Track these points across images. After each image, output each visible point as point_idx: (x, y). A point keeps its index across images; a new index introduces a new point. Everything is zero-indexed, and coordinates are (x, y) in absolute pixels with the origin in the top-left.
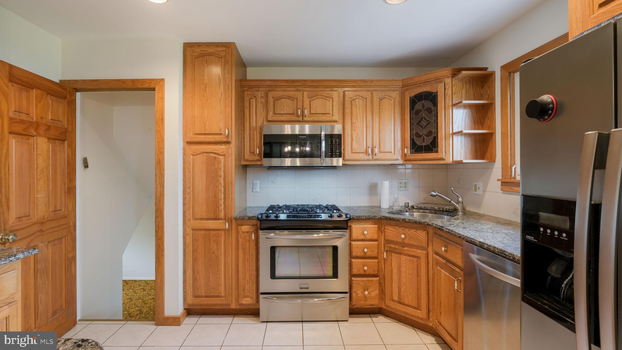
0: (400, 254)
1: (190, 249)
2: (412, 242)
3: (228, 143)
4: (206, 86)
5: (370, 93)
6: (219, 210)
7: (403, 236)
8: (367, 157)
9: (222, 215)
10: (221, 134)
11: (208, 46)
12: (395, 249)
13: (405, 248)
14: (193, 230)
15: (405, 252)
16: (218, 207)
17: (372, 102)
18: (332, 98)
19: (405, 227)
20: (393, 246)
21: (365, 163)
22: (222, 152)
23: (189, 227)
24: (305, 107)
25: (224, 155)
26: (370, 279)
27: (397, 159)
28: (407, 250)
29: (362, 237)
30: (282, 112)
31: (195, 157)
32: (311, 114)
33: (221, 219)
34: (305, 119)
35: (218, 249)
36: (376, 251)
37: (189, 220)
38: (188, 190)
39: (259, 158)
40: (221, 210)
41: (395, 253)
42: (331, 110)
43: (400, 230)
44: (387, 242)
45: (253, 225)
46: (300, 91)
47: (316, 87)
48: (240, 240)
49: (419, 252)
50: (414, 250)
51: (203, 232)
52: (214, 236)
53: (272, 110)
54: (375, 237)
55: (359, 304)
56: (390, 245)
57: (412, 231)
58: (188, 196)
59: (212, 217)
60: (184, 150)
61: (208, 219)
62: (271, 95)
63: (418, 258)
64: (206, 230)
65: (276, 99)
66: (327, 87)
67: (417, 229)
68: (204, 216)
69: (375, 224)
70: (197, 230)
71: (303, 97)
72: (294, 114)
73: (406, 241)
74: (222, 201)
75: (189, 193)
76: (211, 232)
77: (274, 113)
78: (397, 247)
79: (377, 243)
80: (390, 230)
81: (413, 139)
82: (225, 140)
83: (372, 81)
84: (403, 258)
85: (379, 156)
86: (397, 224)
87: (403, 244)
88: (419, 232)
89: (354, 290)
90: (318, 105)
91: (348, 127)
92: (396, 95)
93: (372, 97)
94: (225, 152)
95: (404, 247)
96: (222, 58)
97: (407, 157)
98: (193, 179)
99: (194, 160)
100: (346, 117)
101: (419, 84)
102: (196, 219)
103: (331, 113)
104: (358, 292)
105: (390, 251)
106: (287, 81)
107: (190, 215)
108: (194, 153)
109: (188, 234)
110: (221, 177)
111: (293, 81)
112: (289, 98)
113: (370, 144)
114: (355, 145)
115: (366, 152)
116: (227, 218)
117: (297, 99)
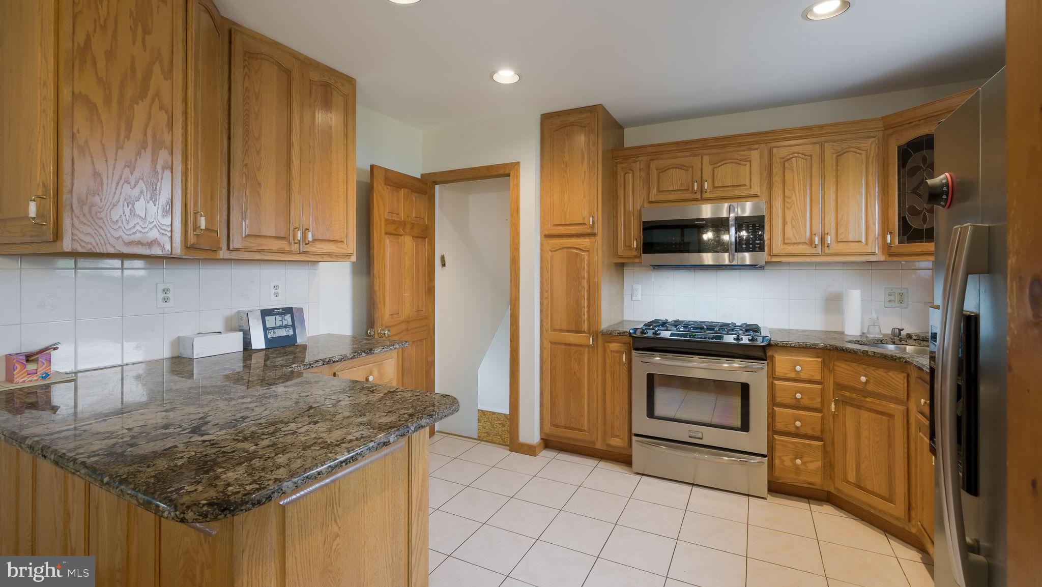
0: (859, 407)
1: (548, 366)
2: (880, 390)
3: (593, 235)
4: (566, 165)
5: (817, 146)
6: (581, 320)
7: (863, 379)
8: (813, 251)
9: (585, 327)
10: (585, 224)
11: (569, 114)
12: (851, 399)
13: (868, 399)
14: (551, 343)
15: (869, 406)
16: (580, 317)
17: (822, 161)
18: (750, 161)
19: (869, 365)
20: (848, 394)
21: (808, 259)
22: (586, 247)
23: (546, 339)
24: (705, 178)
25: (588, 251)
26: (807, 442)
27: (874, 254)
28: (872, 402)
29: (792, 375)
30: (671, 188)
31: (553, 253)
32: (714, 187)
33: (584, 332)
34: (705, 196)
35: (580, 369)
36: (819, 400)
37: (547, 331)
38: (546, 295)
39: (637, 254)
40: (584, 321)
41: (852, 405)
42: (748, 179)
43: (860, 369)
44: (839, 386)
45: (624, 343)
46: (698, 155)
47: (724, 146)
48: (608, 361)
49: (892, 407)
50: (884, 403)
51: (563, 347)
52: (575, 353)
53: (655, 187)
54: (818, 377)
55: (789, 478)
56: (843, 392)
57: (881, 372)
58: (545, 302)
59: (574, 329)
60: (542, 245)
61: (568, 331)
62: (654, 165)
63: (891, 416)
64: (566, 344)
65: (662, 171)
66: (741, 145)
67: (888, 369)
68: (564, 327)
69: (818, 357)
70: (555, 343)
71: (702, 163)
72: (688, 190)
73: (870, 388)
74: (586, 310)
75: (547, 298)
76: (573, 348)
77: (659, 191)
78: (854, 396)
79: (820, 386)
80: (842, 368)
81: (904, 218)
82: (589, 231)
83: (821, 127)
84: (865, 415)
85: (835, 248)
86: (855, 359)
87: (866, 393)
88: (891, 374)
89: (777, 454)
90: (726, 174)
91: (778, 204)
92: (870, 145)
93: (823, 152)
94: (588, 247)
95: (866, 397)
96: (585, 127)
97: (893, 250)
98: (552, 281)
99: (552, 257)
100: (774, 189)
101: (917, 122)
102: (555, 330)
103: (747, 184)
104: (784, 459)
105: (842, 402)
106: (677, 143)
107: (547, 325)
108: (554, 248)
109: (545, 348)
110: (584, 278)
111: (687, 143)
112: (680, 167)
113: (818, 228)
114: (789, 232)
115: (811, 243)
116: (591, 332)
117: (692, 167)
